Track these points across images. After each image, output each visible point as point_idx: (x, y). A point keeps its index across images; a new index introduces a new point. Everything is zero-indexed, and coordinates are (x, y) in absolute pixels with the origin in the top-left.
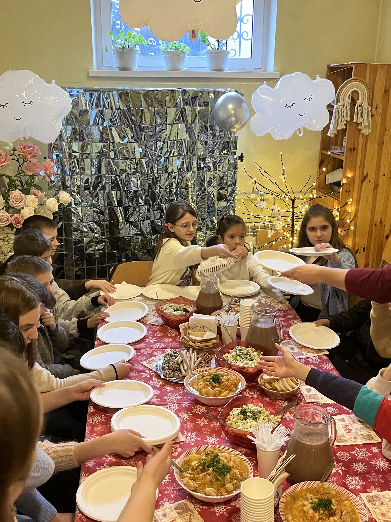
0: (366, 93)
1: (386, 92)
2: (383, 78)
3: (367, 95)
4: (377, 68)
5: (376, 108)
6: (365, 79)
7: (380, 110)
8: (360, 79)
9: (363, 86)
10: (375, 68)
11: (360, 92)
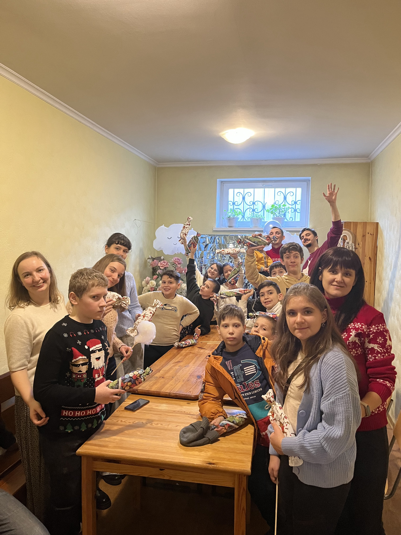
0: (351, 236)
1: (363, 236)
2: (361, 229)
3: (351, 238)
4: (357, 224)
5: (359, 244)
6: (350, 230)
7: (361, 245)
8: (348, 229)
9: (349, 233)
10: (356, 224)
11: (347, 236)
